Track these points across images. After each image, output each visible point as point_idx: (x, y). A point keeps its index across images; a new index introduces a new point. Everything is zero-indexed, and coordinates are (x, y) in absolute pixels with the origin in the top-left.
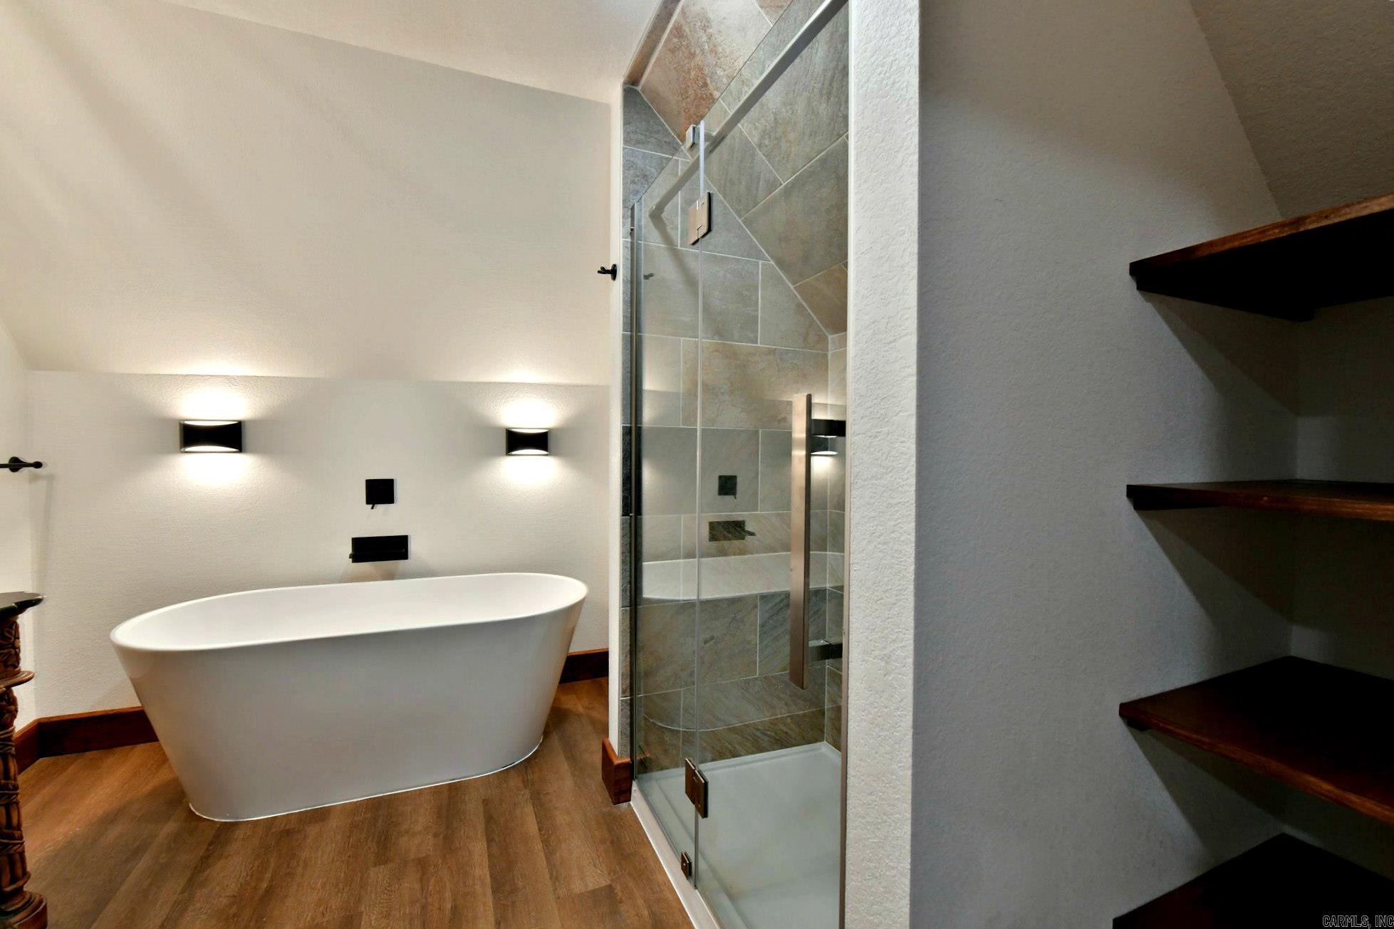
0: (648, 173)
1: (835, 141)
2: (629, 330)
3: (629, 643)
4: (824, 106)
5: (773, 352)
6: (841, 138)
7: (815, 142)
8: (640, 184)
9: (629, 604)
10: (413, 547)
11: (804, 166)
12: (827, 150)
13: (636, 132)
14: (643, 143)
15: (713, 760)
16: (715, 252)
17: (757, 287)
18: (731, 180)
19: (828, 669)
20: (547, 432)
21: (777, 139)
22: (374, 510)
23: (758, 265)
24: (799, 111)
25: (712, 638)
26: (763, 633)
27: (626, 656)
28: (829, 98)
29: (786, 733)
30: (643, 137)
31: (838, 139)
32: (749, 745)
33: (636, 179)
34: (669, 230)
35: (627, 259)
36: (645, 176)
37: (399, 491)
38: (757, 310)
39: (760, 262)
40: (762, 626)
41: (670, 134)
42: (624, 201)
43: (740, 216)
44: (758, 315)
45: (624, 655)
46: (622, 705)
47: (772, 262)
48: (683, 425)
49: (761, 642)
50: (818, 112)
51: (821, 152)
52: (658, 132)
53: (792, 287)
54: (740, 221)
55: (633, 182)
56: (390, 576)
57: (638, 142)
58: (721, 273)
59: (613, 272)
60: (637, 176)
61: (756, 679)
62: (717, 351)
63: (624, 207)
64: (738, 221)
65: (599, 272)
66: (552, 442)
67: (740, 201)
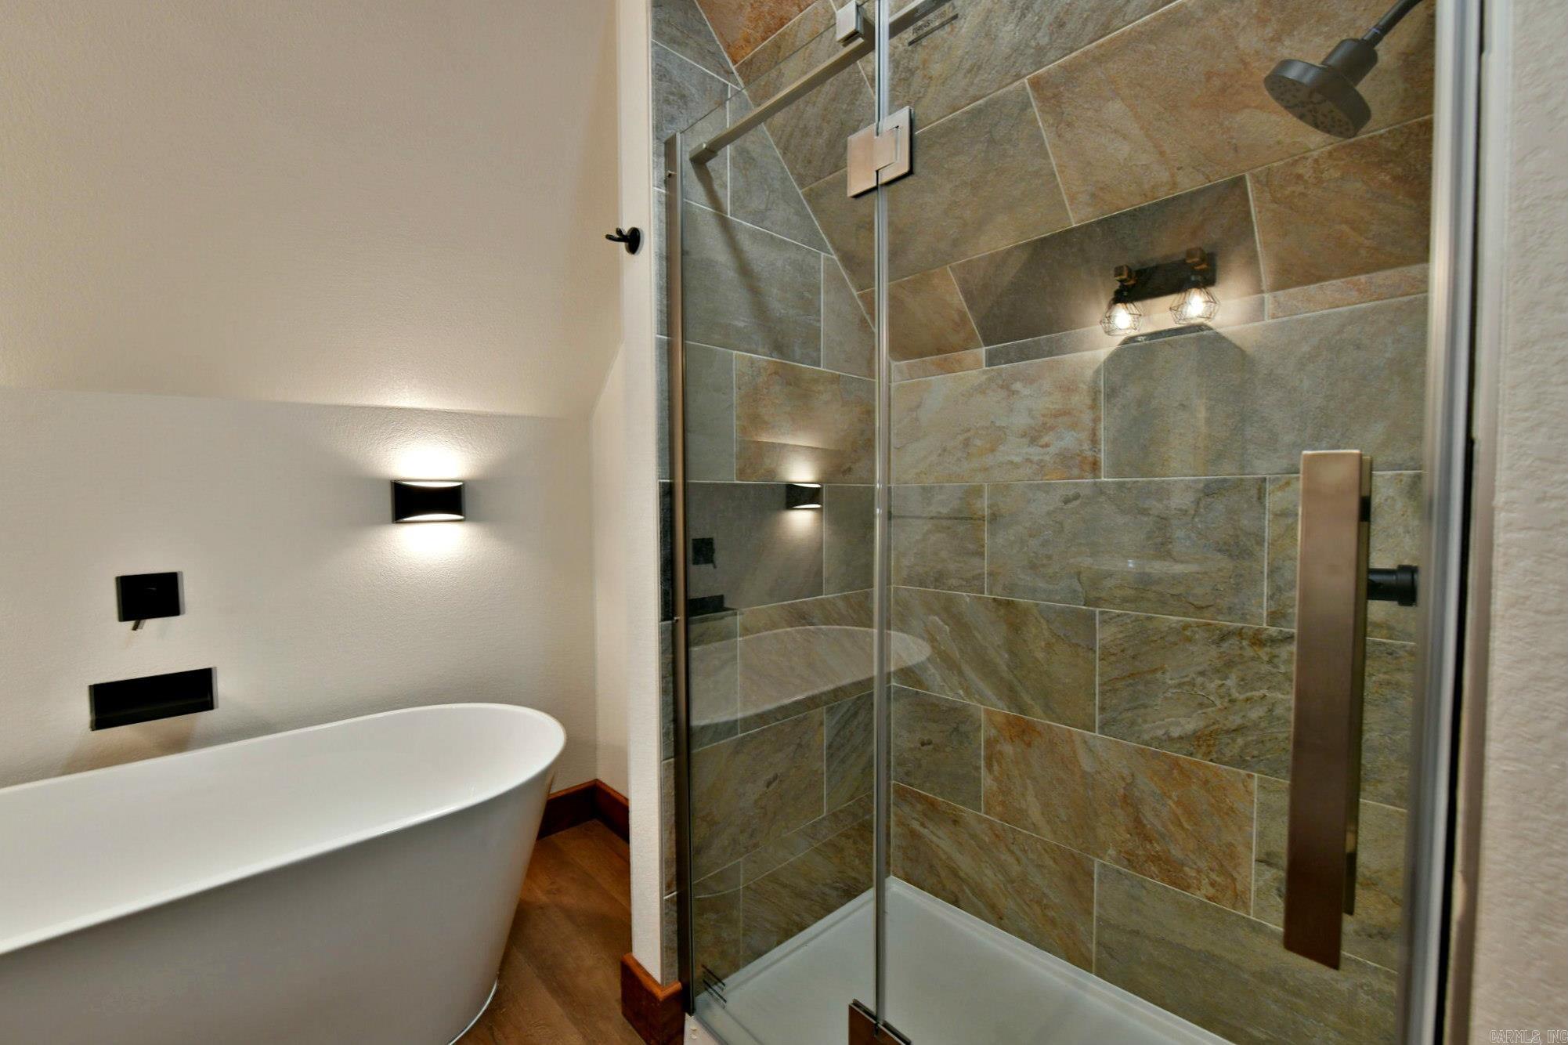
0: (686, 93)
1: (1007, 85)
2: (666, 333)
3: (673, 812)
4: (1010, 27)
5: (836, 379)
6: (1021, 81)
7: (972, 83)
8: (676, 107)
9: (673, 754)
10: (223, 687)
11: (941, 118)
12: (988, 97)
13: (669, 24)
14: (679, 44)
15: (779, 943)
16: (772, 231)
17: (819, 288)
18: (805, 128)
19: (894, 785)
20: (459, 487)
21: (910, 70)
22: (139, 630)
23: (820, 258)
24: (963, 30)
25: (775, 778)
26: (830, 756)
27: (670, 833)
28: (1023, 15)
29: (855, 879)
30: (679, 34)
31: (1014, 81)
32: (817, 908)
33: (671, 97)
34: (716, 187)
35: (661, 221)
36: (683, 97)
37: (189, 592)
38: (819, 321)
39: (823, 254)
40: (829, 747)
41: (714, 41)
42: (658, 128)
43: (802, 185)
44: (820, 327)
45: (668, 832)
46: (667, 907)
47: (835, 257)
48: (737, 480)
49: (828, 767)
50: (996, 36)
51: (978, 100)
52: (699, 33)
53: (855, 293)
54: (800, 192)
55: (667, 101)
56: (178, 745)
57: (673, 41)
58: (779, 264)
59: (633, 240)
60: (672, 94)
61: (824, 819)
62: (776, 373)
63: (657, 138)
64: (797, 192)
65: (609, 237)
66: (468, 501)
67: (810, 162)
